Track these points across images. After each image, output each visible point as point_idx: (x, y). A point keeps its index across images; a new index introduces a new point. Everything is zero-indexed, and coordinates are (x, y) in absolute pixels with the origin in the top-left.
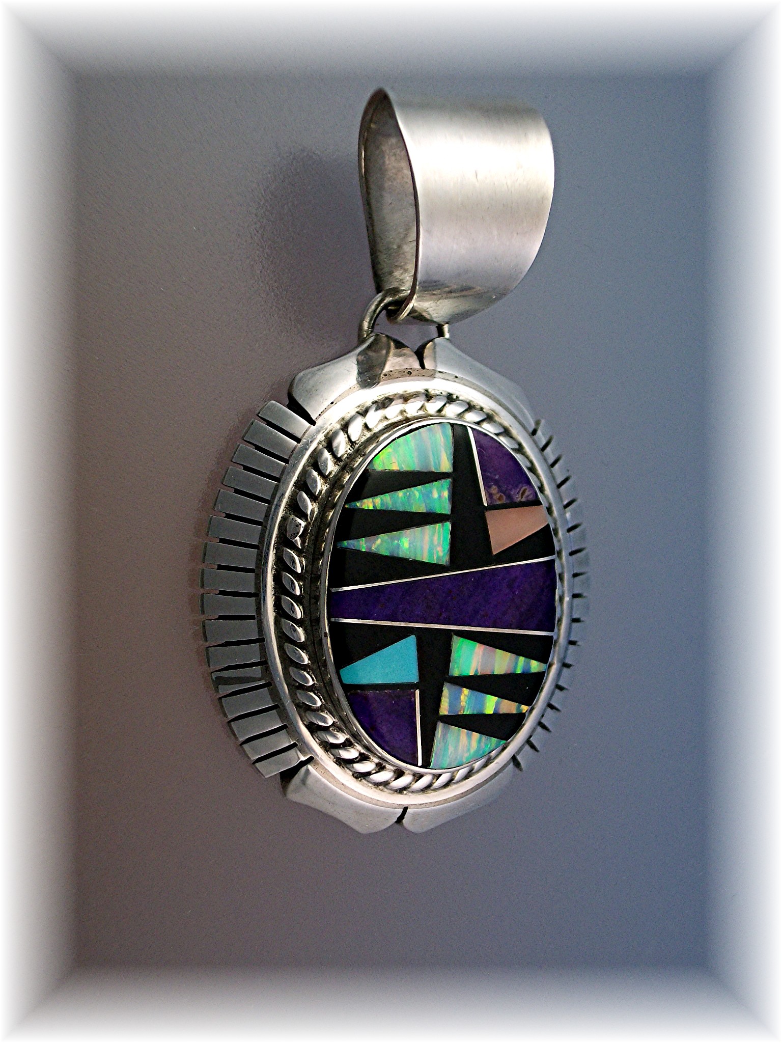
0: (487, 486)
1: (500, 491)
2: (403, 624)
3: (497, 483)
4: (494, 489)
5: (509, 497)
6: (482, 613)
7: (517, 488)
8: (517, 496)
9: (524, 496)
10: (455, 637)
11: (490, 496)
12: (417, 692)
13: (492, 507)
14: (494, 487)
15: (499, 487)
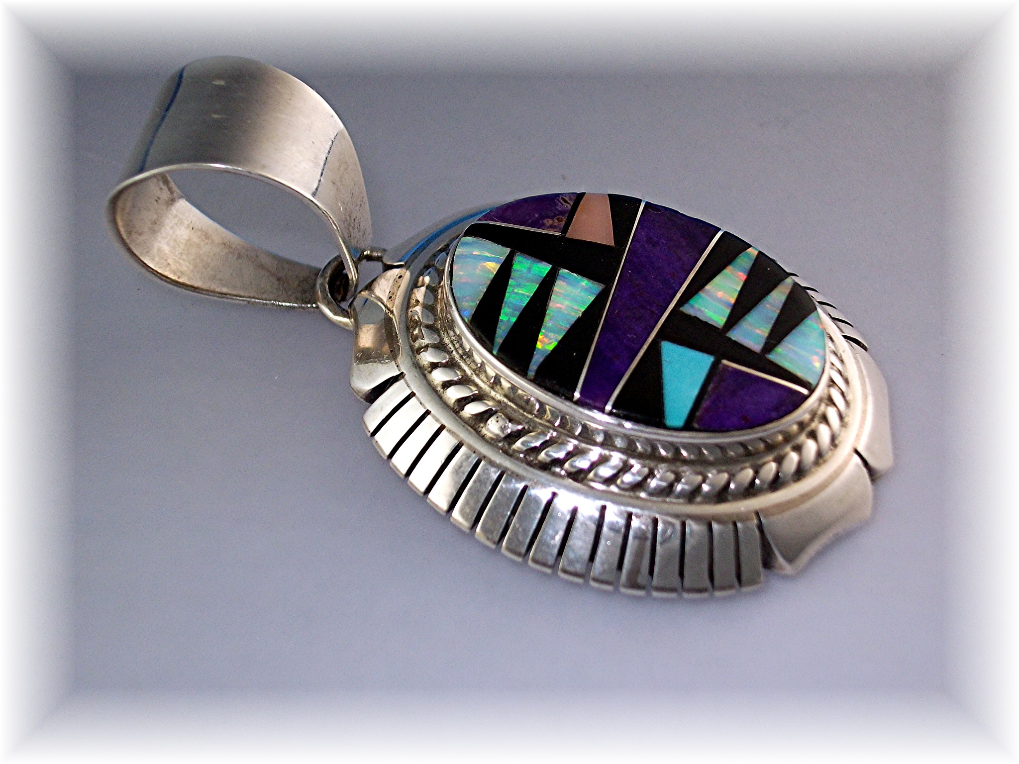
0: (541, 226)
1: (552, 218)
2: (645, 347)
3: (542, 217)
4: (548, 222)
5: (562, 213)
6: (669, 276)
7: (558, 204)
8: (566, 206)
9: (569, 202)
10: (682, 309)
11: (552, 227)
12: (725, 362)
13: (565, 230)
14: (545, 221)
15: (548, 217)
